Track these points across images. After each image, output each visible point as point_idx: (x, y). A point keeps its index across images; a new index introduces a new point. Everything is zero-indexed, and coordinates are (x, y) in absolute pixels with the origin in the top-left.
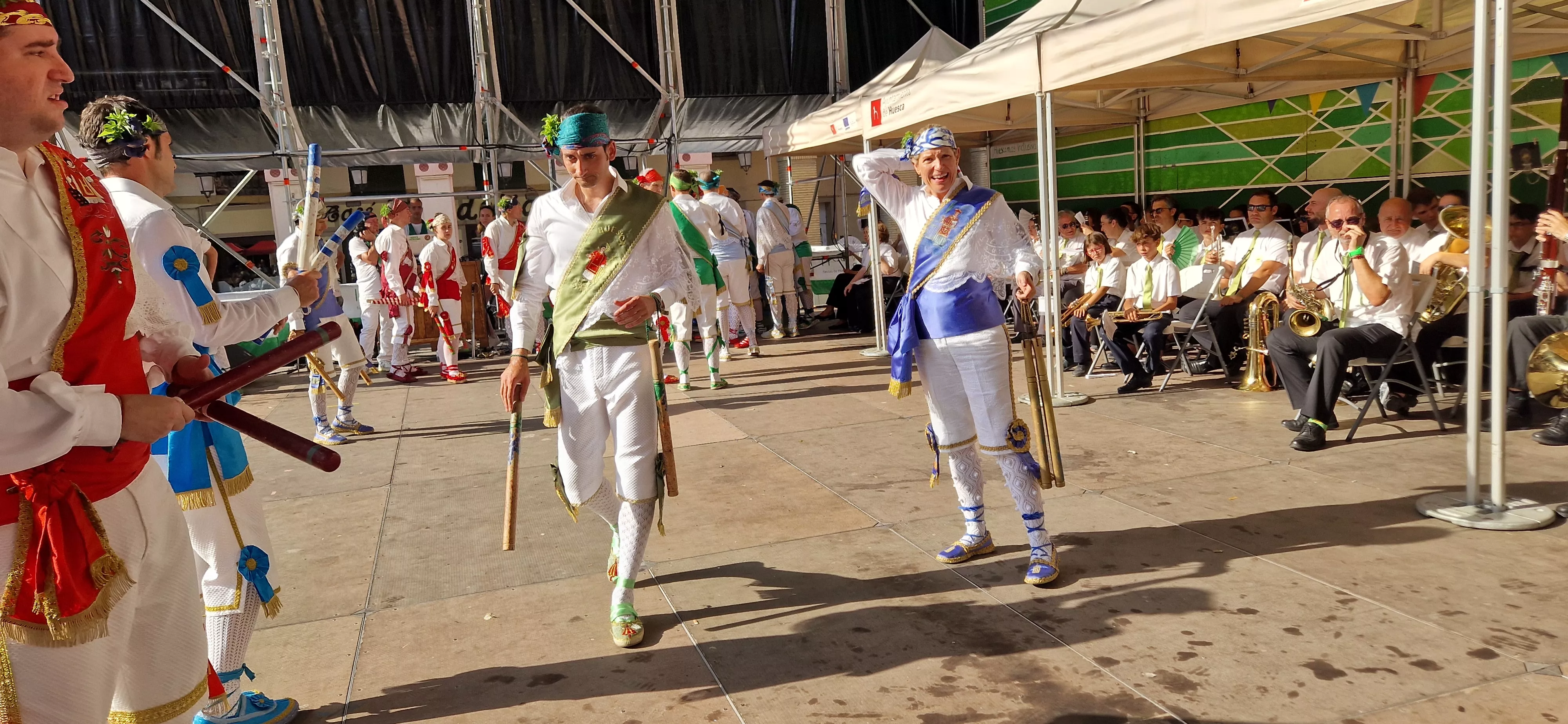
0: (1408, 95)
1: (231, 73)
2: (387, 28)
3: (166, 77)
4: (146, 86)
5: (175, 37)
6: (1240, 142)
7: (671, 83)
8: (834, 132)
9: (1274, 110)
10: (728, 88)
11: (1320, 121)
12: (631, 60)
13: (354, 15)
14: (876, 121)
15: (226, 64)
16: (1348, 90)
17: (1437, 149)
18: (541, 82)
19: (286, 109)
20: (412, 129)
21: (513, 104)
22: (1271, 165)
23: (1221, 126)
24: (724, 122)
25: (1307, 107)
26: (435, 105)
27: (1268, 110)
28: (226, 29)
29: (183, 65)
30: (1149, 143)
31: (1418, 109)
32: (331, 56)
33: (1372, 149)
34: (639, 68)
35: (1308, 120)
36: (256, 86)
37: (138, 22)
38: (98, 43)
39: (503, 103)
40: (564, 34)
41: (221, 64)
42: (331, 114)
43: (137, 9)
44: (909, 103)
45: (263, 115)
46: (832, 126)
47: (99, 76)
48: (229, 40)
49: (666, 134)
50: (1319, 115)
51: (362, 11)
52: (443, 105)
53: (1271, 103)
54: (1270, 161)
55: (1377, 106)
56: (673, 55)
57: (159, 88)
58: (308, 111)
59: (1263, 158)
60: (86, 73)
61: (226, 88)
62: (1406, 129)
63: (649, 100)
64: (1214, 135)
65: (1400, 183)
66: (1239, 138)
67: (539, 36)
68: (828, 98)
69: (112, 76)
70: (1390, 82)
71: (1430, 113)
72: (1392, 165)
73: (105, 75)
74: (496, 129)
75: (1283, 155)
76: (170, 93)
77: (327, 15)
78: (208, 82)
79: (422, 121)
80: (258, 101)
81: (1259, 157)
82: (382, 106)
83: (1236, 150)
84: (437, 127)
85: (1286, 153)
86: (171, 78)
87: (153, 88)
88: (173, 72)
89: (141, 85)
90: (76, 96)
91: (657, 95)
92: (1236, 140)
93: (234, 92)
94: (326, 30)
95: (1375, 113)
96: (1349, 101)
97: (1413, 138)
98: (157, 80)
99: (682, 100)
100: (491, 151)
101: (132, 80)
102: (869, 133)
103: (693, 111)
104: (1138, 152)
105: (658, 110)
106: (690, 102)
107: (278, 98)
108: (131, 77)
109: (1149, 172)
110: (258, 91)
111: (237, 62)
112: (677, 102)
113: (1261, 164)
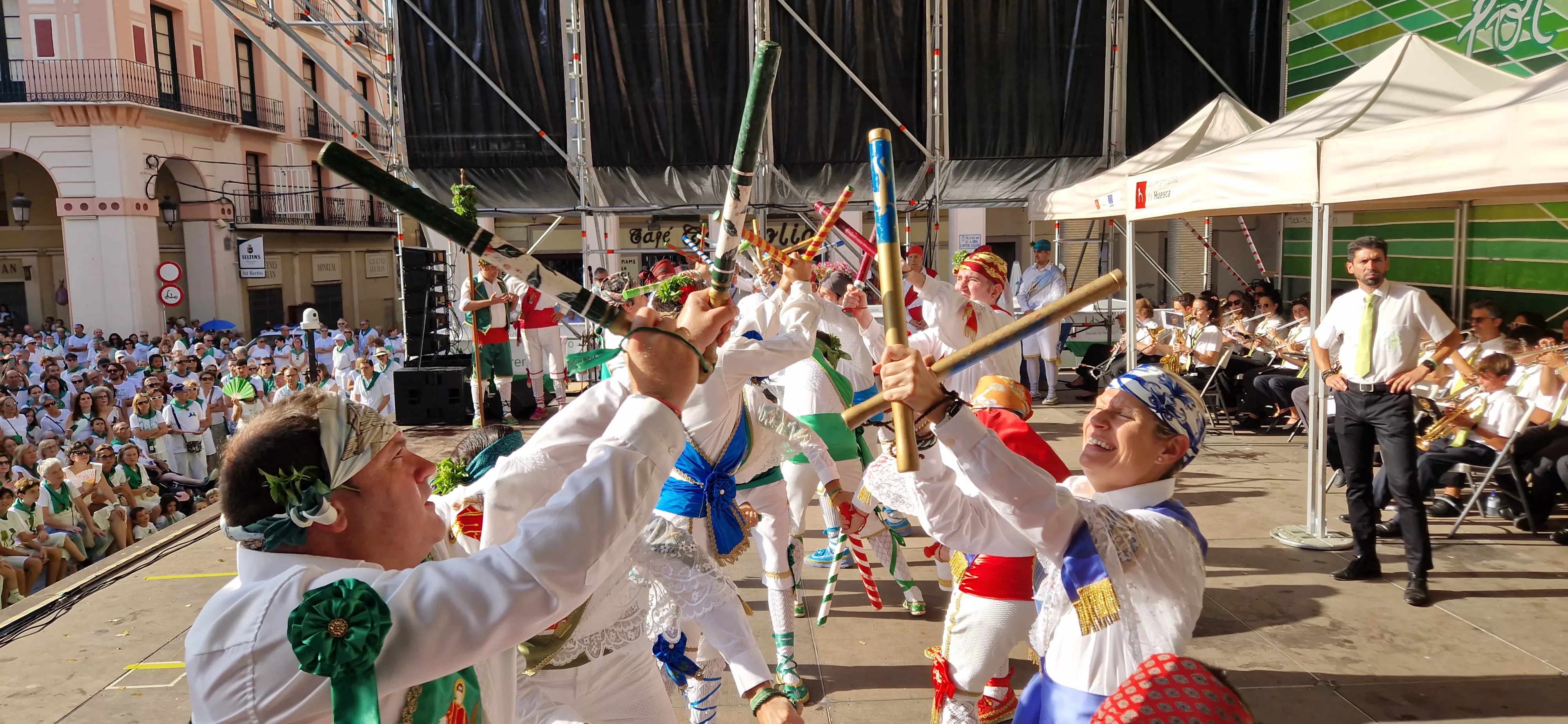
1: (545, 137)
2: (678, 95)
3: (494, 140)
4: (478, 148)
5: (504, 105)
7: (937, 146)
8: (1098, 207)
10: (994, 153)
12: (899, 124)
13: (651, 83)
14: (1140, 204)
15: (542, 129)
18: (812, 145)
19: (588, 169)
20: (693, 185)
21: (784, 165)
24: (988, 182)
26: (715, 167)
28: (544, 97)
29: (507, 129)
32: (629, 122)
34: (906, 131)
36: (565, 149)
37: (476, 92)
38: (443, 109)
39: (777, 165)
40: (835, 100)
41: (538, 129)
42: (625, 173)
43: (475, 82)
44: (1175, 191)
45: (569, 173)
46: (1097, 201)
47: (442, 139)
48: (546, 108)
49: (928, 195)
51: (658, 81)
52: (721, 167)
56: (941, 118)
57: (488, 150)
58: (606, 170)
60: (433, 136)
61: (541, 150)
63: (913, 162)
64: (1555, 230)
67: (813, 101)
68: (1100, 161)
69: (453, 139)
73: (447, 139)
74: (768, 187)
76: (496, 154)
77: (628, 85)
78: (527, 145)
79: (703, 180)
80: (566, 162)
82: (669, 168)
84: (715, 185)
86: (497, 141)
87: (483, 150)
88: (500, 135)
89: (474, 147)
90: (423, 155)
91: (923, 157)
93: (546, 152)
94: (626, 99)
98: (487, 142)
99: (947, 162)
100: (762, 210)
101: (468, 143)
102: (1134, 215)
103: (958, 172)
104: (1459, 240)
105: (923, 169)
106: (955, 164)
107: (582, 159)
108: (467, 140)
109: (1469, 263)
110: (566, 153)
111: (551, 127)
112: (941, 165)
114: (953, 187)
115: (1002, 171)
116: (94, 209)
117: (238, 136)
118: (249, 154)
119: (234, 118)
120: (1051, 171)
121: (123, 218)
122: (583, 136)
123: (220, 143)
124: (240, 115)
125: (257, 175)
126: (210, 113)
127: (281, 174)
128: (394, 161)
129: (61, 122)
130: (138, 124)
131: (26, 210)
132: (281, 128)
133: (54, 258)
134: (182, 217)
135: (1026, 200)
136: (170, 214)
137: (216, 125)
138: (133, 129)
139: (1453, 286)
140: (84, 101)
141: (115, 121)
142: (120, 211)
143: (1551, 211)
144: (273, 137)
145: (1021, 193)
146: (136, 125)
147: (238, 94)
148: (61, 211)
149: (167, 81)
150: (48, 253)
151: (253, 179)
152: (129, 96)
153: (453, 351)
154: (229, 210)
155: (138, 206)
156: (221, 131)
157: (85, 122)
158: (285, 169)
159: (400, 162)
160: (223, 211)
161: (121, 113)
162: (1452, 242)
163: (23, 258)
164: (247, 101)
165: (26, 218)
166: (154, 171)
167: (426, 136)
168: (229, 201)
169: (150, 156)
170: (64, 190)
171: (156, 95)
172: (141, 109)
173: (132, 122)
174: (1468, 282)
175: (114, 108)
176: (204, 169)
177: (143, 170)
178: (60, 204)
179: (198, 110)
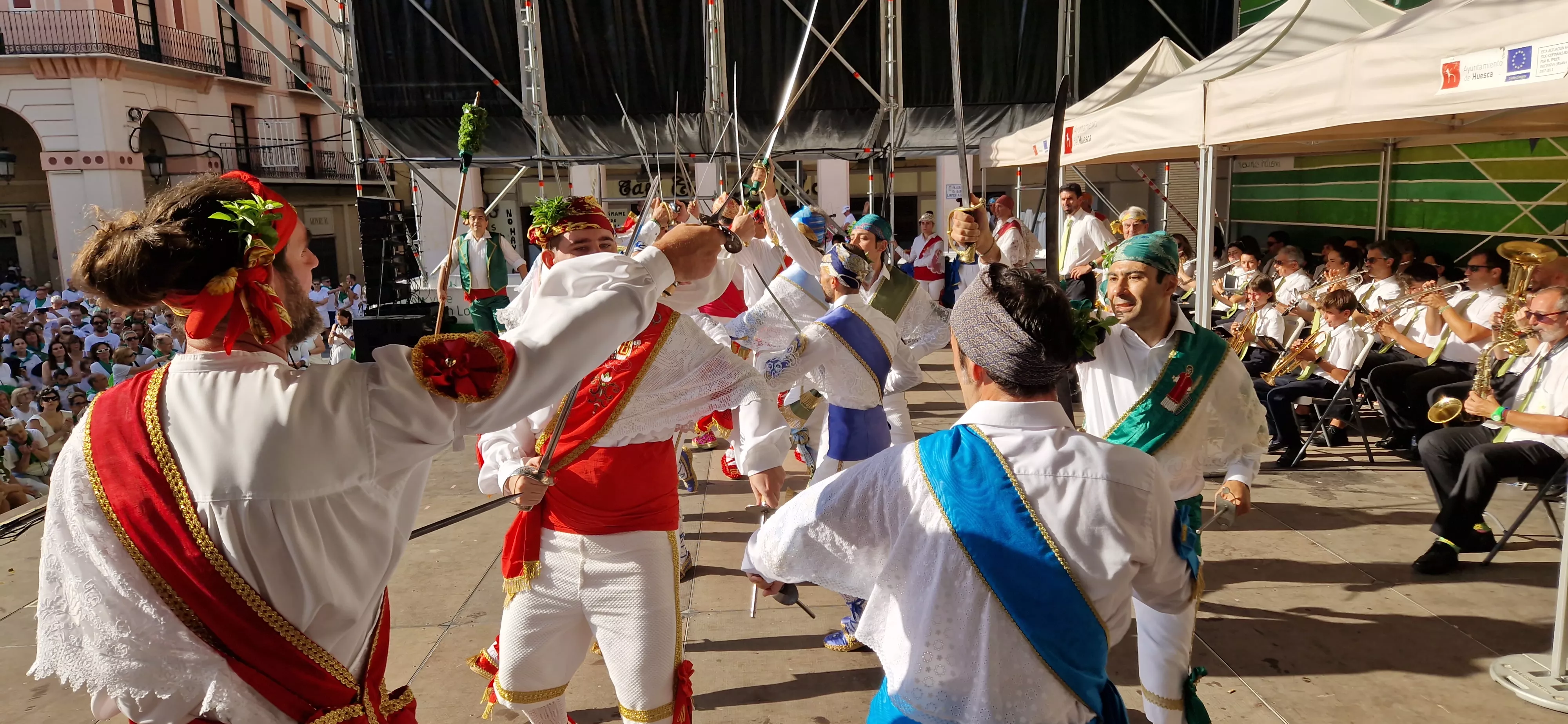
1: (499, 85)
2: (631, 44)
3: (449, 90)
4: (432, 97)
5: (458, 54)
6: (1495, 182)
7: (891, 93)
8: (1036, 153)
9: (1536, 149)
12: (853, 70)
13: (604, 30)
14: (1069, 149)
15: (497, 78)
19: (543, 116)
22: (1526, 212)
23: (1476, 163)
24: (945, 130)
26: (670, 115)
27: (1529, 149)
28: (497, 45)
29: (461, 78)
30: (1396, 172)
32: (581, 70)
34: (861, 79)
36: (519, 97)
37: (429, 41)
38: (397, 58)
41: (492, 78)
42: (581, 122)
43: (428, 31)
44: (1095, 135)
45: (525, 123)
46: (1035, 147)
47: (397, 88)
48: (498, 56)
51: (611, 28)
53: (1533, 142)
54: (1526, 207)
56: (895, 65)
57: (443, 99)
58: (562, 120)
59: (1519, 204)
60: (387, 85)
61: (496, 99)
63: (868, 108)
64: (1467, 171)
66: (1495, 177)
67: (766, 48)
69: (407, 88)
73: (401, 88)
75: (1541, 202)
76: (451, 104)
77: (580, 30)
79: (660, 128)
80: (521, 111)
81: (1514, 202)
82: (624, 116)
83: (1489, 191)
84: (673, 133)
85: (1546, 200)
86: (452, 91)
87: (438, 99)
88: (454, 84)
89: (429, 97)
90: (378, 106)
91: (878, 105)
92: (1491, 180)
93: (503, 103)
94: (579, 46)
98: (442, 92)
99: (901, 110)
101: (422, 91)
103: (914, 119)
104: (1383, 182)
105: (879, 116)
106: (911, 110)
107: (537, 108)
108: (421, 89)
109: (1392, 205)
110: (521, 102)
111: (505, 77)
112: (896, 112)
113: (1516, 210)
114: (911, 134)
116: (78, 162)
117: (222, 87)
118: (234, 106)
119: (217, 69)
120: (1007, 118)
121: (107, 172)
122: (538, 86)
123: (203, 95)
124: (223, 66)
125: (244, 127)
126: (192, 64)
127: (265, 127)
128: (350, 111)
129: (41, 75)
130: (118, 76)
131: (11, 164)
132: (267, 79)
133: (43, 212)
134: (169, 171)
136: (156, 168)
137: (199, 76)
138: (114, 82)
139: (1377, 228)
140: (63, 53)
141: (95, 72)
142: (104, 165)
143: (1466, 153)
144: (260, 89)
146: (116, 77)
147: (221, 45)
148: (45, 165)
149: (146, 31)
150: (37, 208)
151: (240, 132)
152: (108, 47)
153: (414, 300)
154: (216, 164)
155: (122, 160)
156: (204, 83)
157: (65, 75)
158: (268, 122)
159: (356, 111)
160: (210, 164)
161: (101, 65)
162: (1378, 185)
163: (12, 213)
164: (231, 52)
165: (11, 173)
166: (137, 125)
167: (380, 85)
168: (216, 154)
169: (132, 109)
170: (47, 144)
171: (136, 46)
172: (121, 61)
173: (112, 73)
174: (1390, 224)
175: (93, 61)
176: (188, 121)
177: (126, 123)
178: (44, 158)
179: (180, 61)
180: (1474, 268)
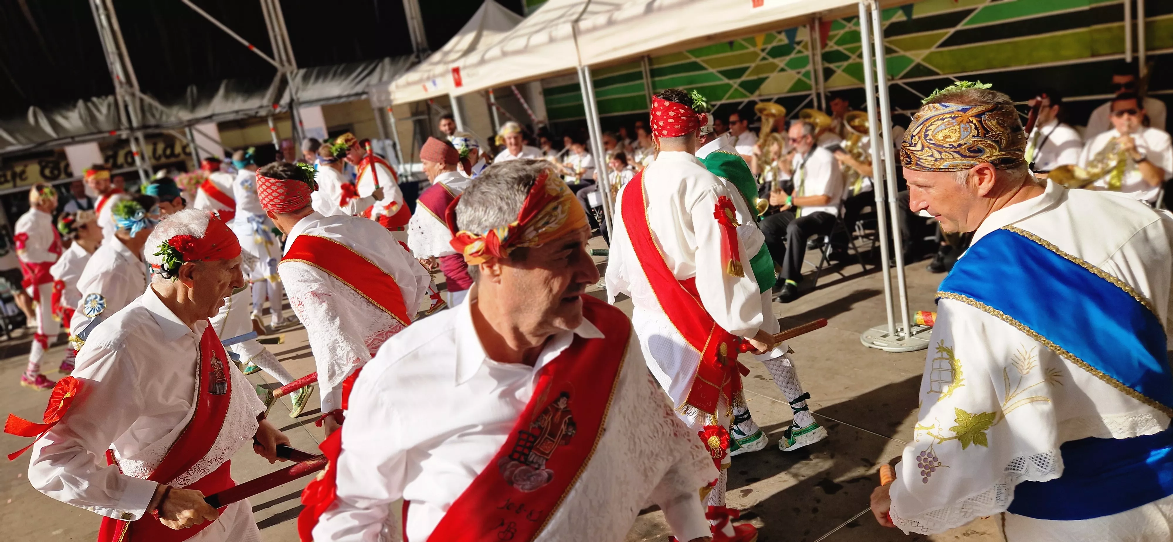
0: (817, 35)
2: (23, 41)
6: (713, 71)
7: (284, 59)
8: (427, 91)
10: (332, 58)
11: (763, 54)
14: (458, 83)
16: (780, 33)
17: (839, 72)
20: (61, 120)
21: (150, 90)
22: (736, 86)
23: (700, 60)
24: (333, 83)
25: (754, 45)
26: (80, 100)
30: (654, 73)
31: (824, 45)
33: (799, 73)
34: (256, 50)
35: (756, 54)
39: (143, 90)
46: (424, 86)
49: (286, 97)
50: (763, 50)
52: (87, 100)
53: (731, 44)
54: (735, 83)
55: (799, 43)
56: (283, 36)
59: (731, 82)
62: (818, 58)
63: (267, 73)
64: (695, 67)
65: (818, 95)
66: (713, 67)
68: (414, 57)
70: (805, 26)
71: (831, 47)
72: (812, 83)
74: (139, 113)
75: (743, 79)
79: (69, 113)
81: (727, 81)
82: (31, 109)
83: (711, 77)
84: (84, 116)
85: (745, 77)
92: (711, 70)
95: (798, 48)
96: (781, 40)
97: (823, 64)
99: (295, 71)
102: (454, 92)
103: (306, 78)
104: (647, 81)
105: (277, 80)
106: (302, 72)
112: (292, 73)
113: (730, 86)
114: (304, 90)
115: (341, 74)
120: (378, 69)
135: (364, 93)
143: (692, 55)
145: (359, 89)
180: (734, 123)
